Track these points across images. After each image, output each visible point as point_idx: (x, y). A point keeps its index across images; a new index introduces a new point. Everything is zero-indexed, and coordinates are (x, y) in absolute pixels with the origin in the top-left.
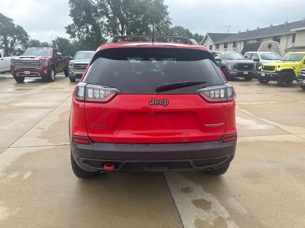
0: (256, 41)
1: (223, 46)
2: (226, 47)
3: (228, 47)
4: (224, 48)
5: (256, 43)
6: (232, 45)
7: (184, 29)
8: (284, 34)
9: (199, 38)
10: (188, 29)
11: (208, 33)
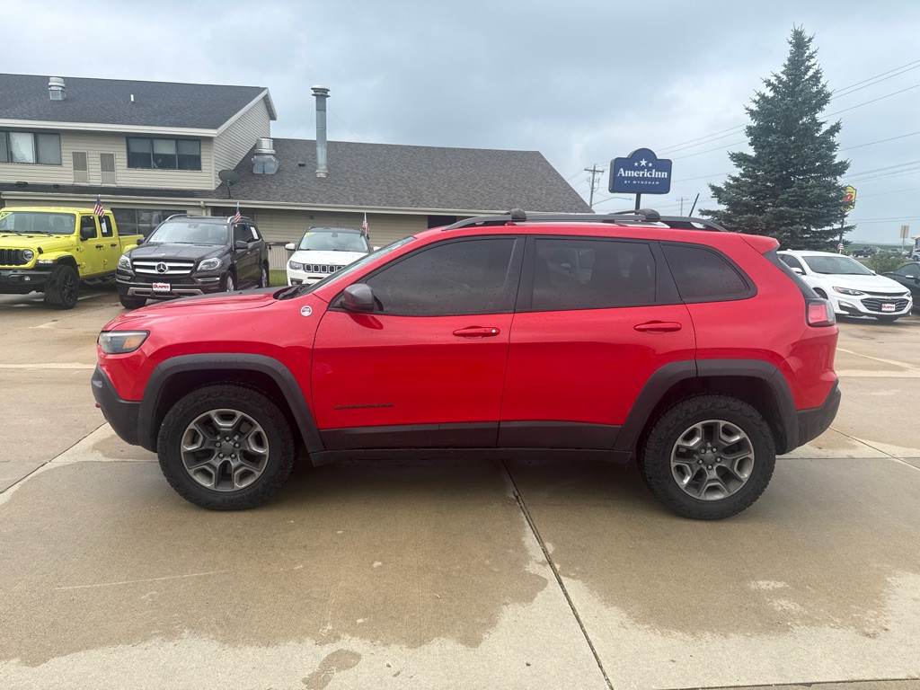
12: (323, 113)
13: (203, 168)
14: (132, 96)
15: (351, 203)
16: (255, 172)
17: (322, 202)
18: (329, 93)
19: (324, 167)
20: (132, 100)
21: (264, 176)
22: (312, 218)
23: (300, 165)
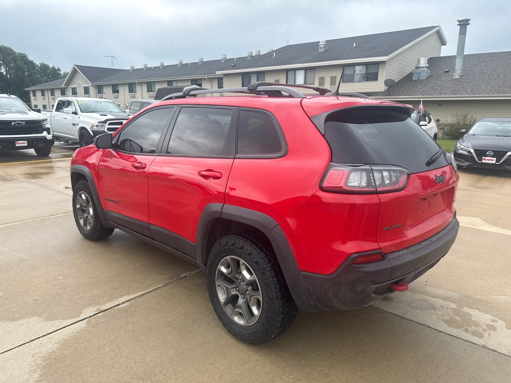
0: (167, 85)
1: (112, 90)
2: (116, 91)
3: (120, 91)
4: (114, 92)
5: (166, 89)
6: (127, 88)
7: (14, 53)
8: (206, 77)
9: (51, 72)
10: (24, 54)
11: (76, 65)
12: (463, 36)
13: (379, 79)
14: (355, 44)
15: (468, 93)
16: (413, 79)
17: (446, 94)
18: (470, 22)
19: (459, 71)
20: (354, 46)
21: (419, 81)
22: (440, 105)
23: (445, 72)
